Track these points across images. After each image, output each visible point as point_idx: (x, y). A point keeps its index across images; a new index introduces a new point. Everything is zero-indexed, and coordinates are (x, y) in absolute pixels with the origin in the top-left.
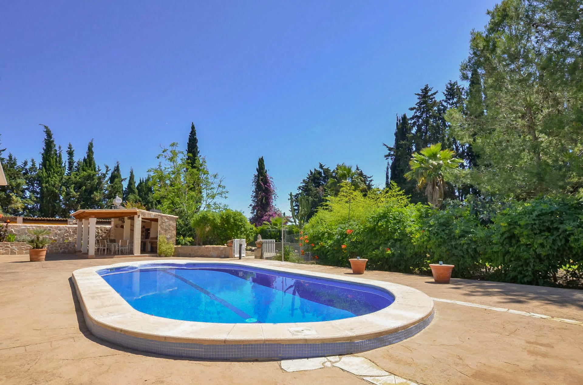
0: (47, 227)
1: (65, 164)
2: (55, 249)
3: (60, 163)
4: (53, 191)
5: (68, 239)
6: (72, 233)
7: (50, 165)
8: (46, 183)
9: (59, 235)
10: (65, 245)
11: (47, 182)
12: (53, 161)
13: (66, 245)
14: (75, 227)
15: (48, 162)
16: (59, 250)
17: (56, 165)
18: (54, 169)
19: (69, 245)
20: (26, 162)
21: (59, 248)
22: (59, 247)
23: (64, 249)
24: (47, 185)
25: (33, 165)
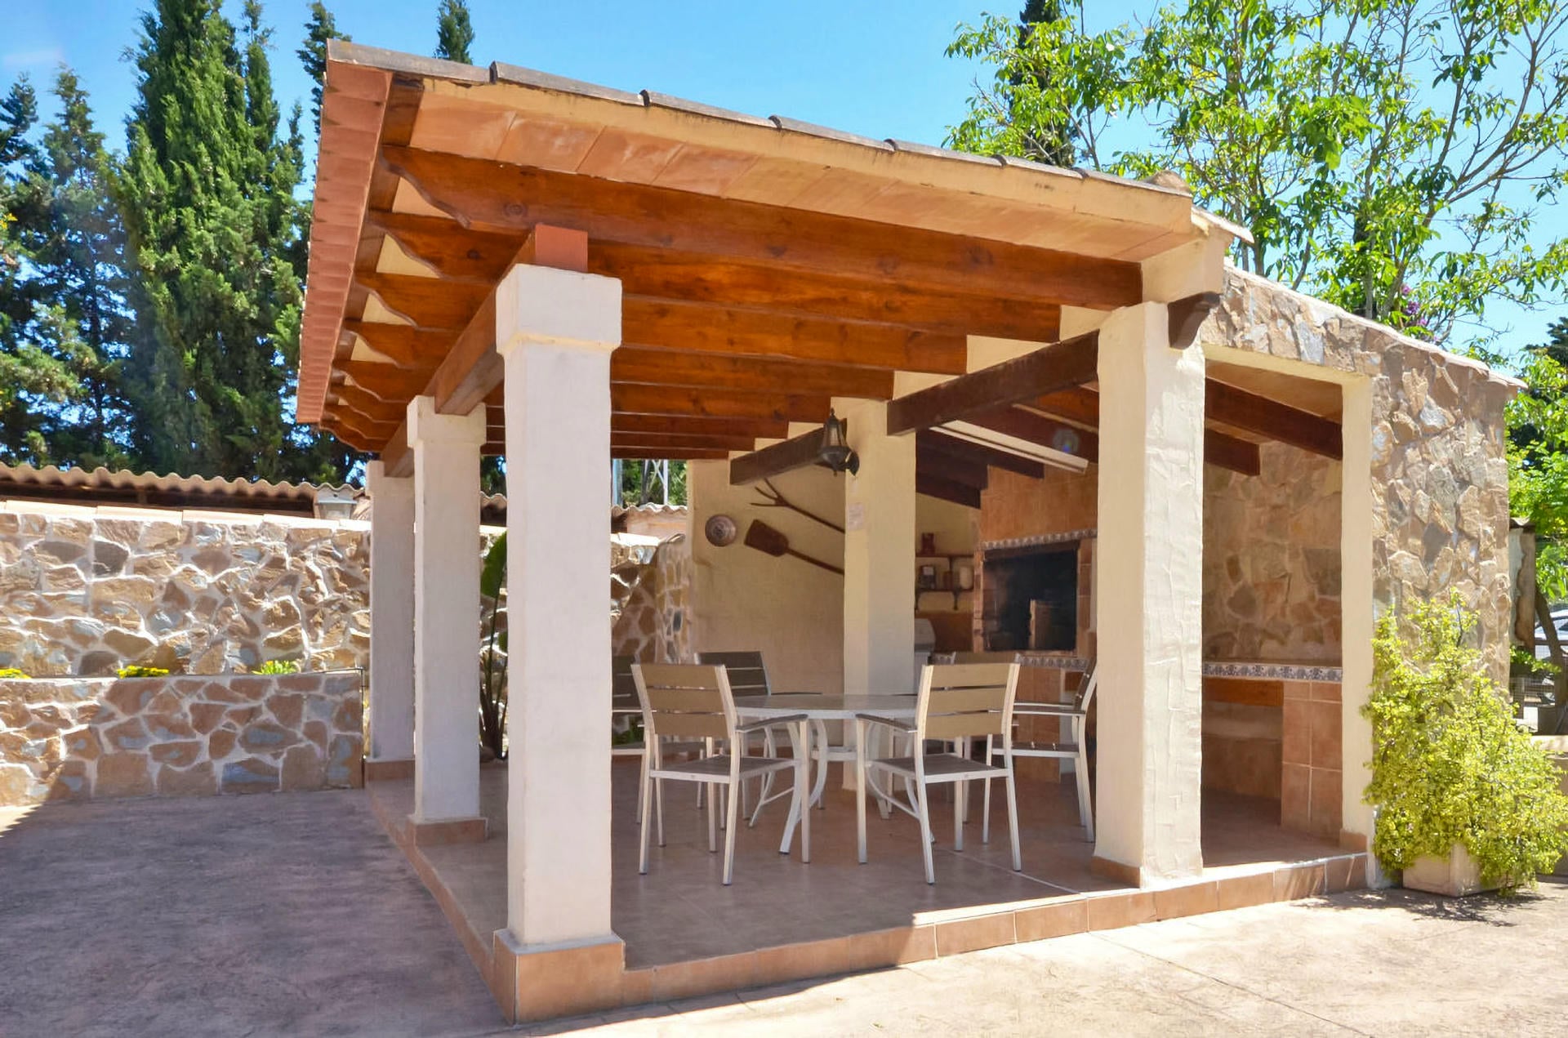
0: (85, 528)
1: (294, 127)
2: (159, 752)
3: (262, 114)
4: (217, 306)
5: (289, 649)
6: (325, 594)
7: (188, 124)
8: (165, 245)
9: (206, 605)
10: (261, 702)
11: (176, 237)
12: (207, 93)
13: (274, 704)
14: (351, 536)
15: (170, 98)
16: (204, 756)
17: (231, 123)
18: (214, 152)
19: (295, 702)
20: (23, 97)
21: (204, 739)
22: (202, 725)
23: (246, 743)
24: (173, 257)
25: (69, 116)
